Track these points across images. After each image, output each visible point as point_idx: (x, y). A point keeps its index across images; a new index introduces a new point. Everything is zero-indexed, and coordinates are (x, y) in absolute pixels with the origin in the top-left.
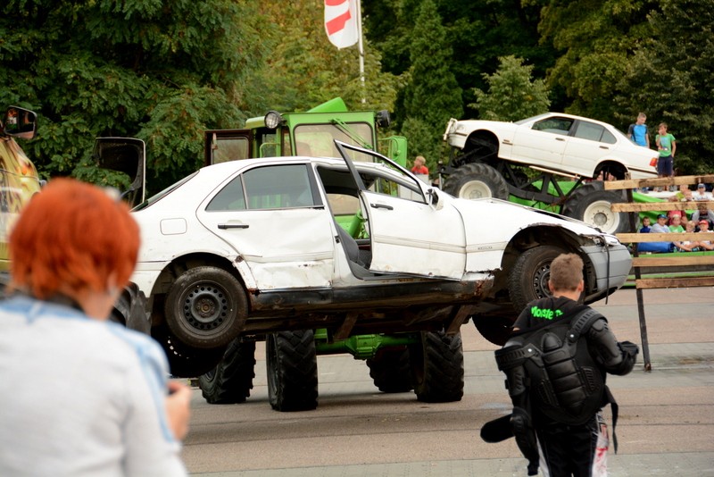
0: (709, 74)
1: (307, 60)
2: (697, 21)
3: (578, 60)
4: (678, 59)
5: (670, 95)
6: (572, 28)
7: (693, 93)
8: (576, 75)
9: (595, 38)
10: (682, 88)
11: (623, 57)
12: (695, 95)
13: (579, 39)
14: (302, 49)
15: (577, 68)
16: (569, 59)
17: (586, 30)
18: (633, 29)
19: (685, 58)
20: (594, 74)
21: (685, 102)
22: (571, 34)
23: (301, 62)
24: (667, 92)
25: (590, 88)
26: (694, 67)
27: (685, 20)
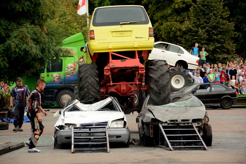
0: (212, 30)
1: (68, 18)
2: (208, 11)
3: (162, 24)
4: (201, 25)
5: (198, 37)
6: (160, 13)
7: (206, 37)
8: (162, 30)
9: (169, 16)
10: (202, 35)
11: (178, 24)
12: (207, 38)
13: (162, 17)
14: (66, 14)
15: (162, 27)
16: (159, 23)
17: (165, 14)
18: (182, 14)
19: (203, 24)
20: (168, 29)
21: (203, 40)
22: (160, 15)
23: (66, 19)
24: (197, 36)
25: (167, 34)
26: (207, 28)
27: (204, 10)
